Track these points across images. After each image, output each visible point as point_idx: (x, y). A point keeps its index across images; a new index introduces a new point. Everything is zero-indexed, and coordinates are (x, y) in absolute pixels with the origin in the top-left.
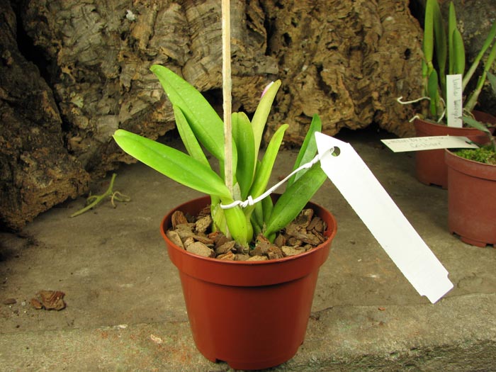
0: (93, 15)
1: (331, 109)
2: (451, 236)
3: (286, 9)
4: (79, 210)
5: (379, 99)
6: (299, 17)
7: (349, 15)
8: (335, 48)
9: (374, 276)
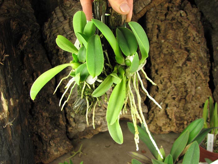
3: (159, 75)
6: (163, 80)
7: (183, 83)
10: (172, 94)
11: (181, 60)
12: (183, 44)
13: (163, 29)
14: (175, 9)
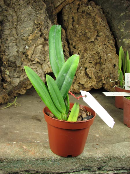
0: (15, 46)
1: (89, 82)
2: (124, 125)
3: (77, 49)
4: (4, 107)
5: (104, 80)
6: (81, 52)
7: (97, 52)
8: (91, 62)
9: (97, 135)
10: (89, 60)
11: (93, 36)
12: (93, 28)
13: (76, 19)
14: (84, 5)
